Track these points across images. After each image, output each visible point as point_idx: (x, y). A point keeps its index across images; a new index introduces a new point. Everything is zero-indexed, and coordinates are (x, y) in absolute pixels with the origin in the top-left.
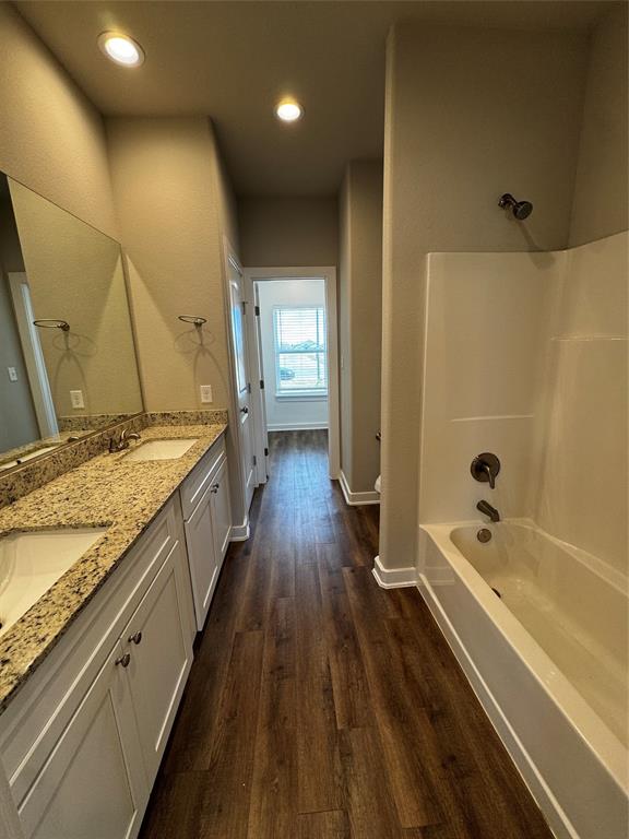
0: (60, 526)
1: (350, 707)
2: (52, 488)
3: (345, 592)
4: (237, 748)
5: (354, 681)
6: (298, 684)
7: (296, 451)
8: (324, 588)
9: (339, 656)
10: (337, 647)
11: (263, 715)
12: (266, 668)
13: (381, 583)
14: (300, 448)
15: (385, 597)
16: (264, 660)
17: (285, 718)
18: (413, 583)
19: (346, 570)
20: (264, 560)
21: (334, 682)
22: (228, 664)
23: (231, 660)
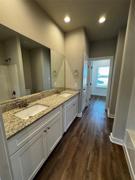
0: (43, 105)
1: (92, 166)
2: (46, 98)
3: (100, 138)
4: (65, 159)
5: (95, 160)
6: (81, 154)
7: (98, 100)
8: (95, 135)
9: (93, 153)
10: (93, 150)
11: (72, 156)
12: (76, 146)
13: (111, 140)
14: (99, 100)
15: (111, 144)
16: (76, 144)
17: (76, 159)
18: (122, 145)
19: (102, 133)
20: (83, 123)
21: (90, 158)
22: (69, 141)
23: (70, 141)
